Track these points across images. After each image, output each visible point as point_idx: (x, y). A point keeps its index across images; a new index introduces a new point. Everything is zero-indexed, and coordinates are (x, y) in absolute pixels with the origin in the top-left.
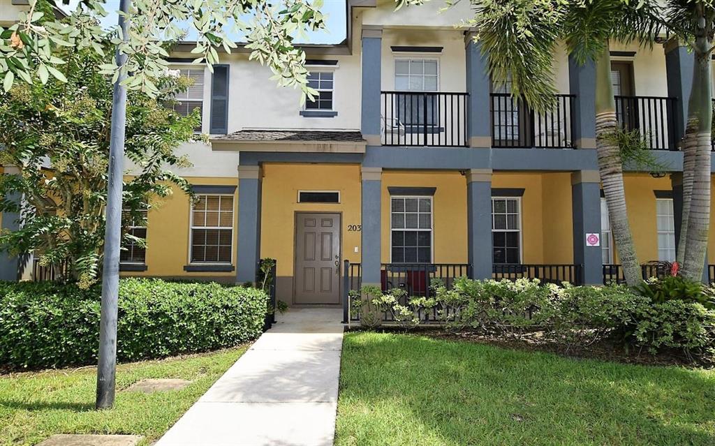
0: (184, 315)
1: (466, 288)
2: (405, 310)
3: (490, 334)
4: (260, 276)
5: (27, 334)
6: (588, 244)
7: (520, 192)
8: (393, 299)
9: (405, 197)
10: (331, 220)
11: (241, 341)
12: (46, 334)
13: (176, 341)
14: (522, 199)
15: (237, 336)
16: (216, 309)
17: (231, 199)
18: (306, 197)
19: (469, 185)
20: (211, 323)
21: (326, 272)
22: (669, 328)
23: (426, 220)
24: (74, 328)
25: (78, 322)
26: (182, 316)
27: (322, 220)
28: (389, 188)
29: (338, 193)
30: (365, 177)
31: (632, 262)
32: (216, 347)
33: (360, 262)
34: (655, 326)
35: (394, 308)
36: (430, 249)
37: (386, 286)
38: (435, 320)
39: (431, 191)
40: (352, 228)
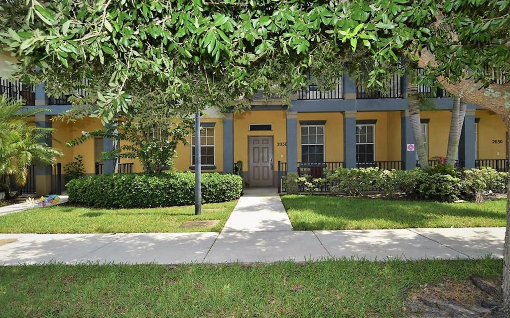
0: (211, 185)
1: (341, 172)
2: (310, 185)
3: (353, 195)
4: (236, 169)
5: (150, 192)
6: (408, 150)
7: (374, 122)
8: (305, 179)
9: (309, 126)
10: (267, 140)
11: (233, 199)
12: (158, 192)
13: (208, 197)
14: (375, 126)
15: (232, 196)
16: (223, 183)
17: (213, 130)
18: (254, 128)
19: (344, 119)
20: (221, 190)
21: (266, 169)
22: (434, 186)
23: (321, 138)
24: (168, 190)
25: (169, 188)
26: (210, 186)
27: (263, 140)
28: (300, 121)
29: (271, 125)
30: (289, 117)
31: (423, 157)
32: (224, 201)
33: (286, 162)
34: (428, 185)
35: (305, 183)
36: (323, 155)
37: (300, 174)
38: (326, 191)
39: (324, 122)
40: (279, 144)
